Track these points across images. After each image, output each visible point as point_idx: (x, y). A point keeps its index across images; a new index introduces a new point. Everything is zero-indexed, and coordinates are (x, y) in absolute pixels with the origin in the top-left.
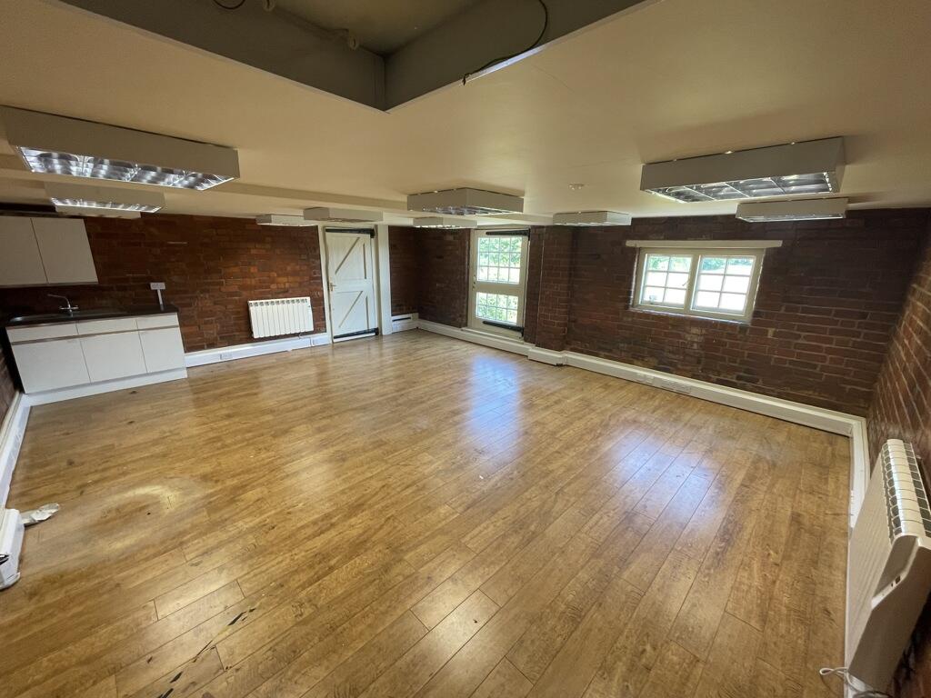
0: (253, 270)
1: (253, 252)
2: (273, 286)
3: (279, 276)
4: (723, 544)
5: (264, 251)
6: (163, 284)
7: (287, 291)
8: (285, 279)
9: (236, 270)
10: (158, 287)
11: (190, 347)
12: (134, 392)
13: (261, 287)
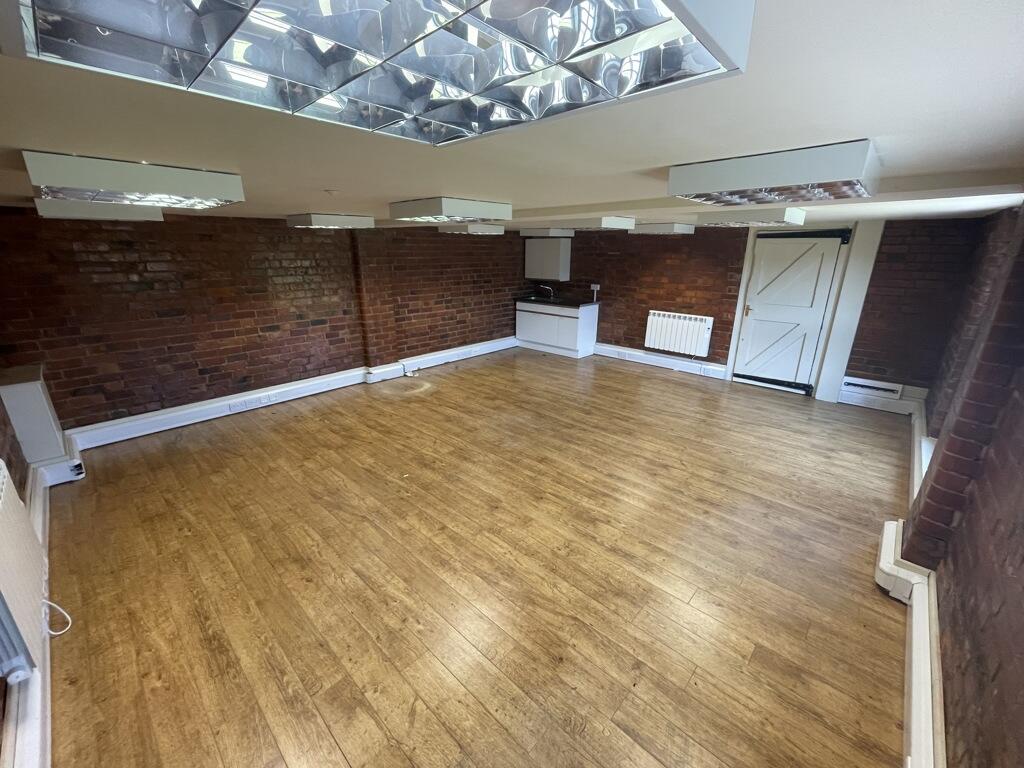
0: (665, 280)
1: (669, 262)
2: (679, 300)
3: (688, 289)
4: (210, 632)
5: (677, 262)
6: (599, 286)
7: (691, 307)
8: (692, 293)
9: (649, 279)
10: (596, 288)
11: (602, 338)
12: (545, 355)
13: (667, 299)
